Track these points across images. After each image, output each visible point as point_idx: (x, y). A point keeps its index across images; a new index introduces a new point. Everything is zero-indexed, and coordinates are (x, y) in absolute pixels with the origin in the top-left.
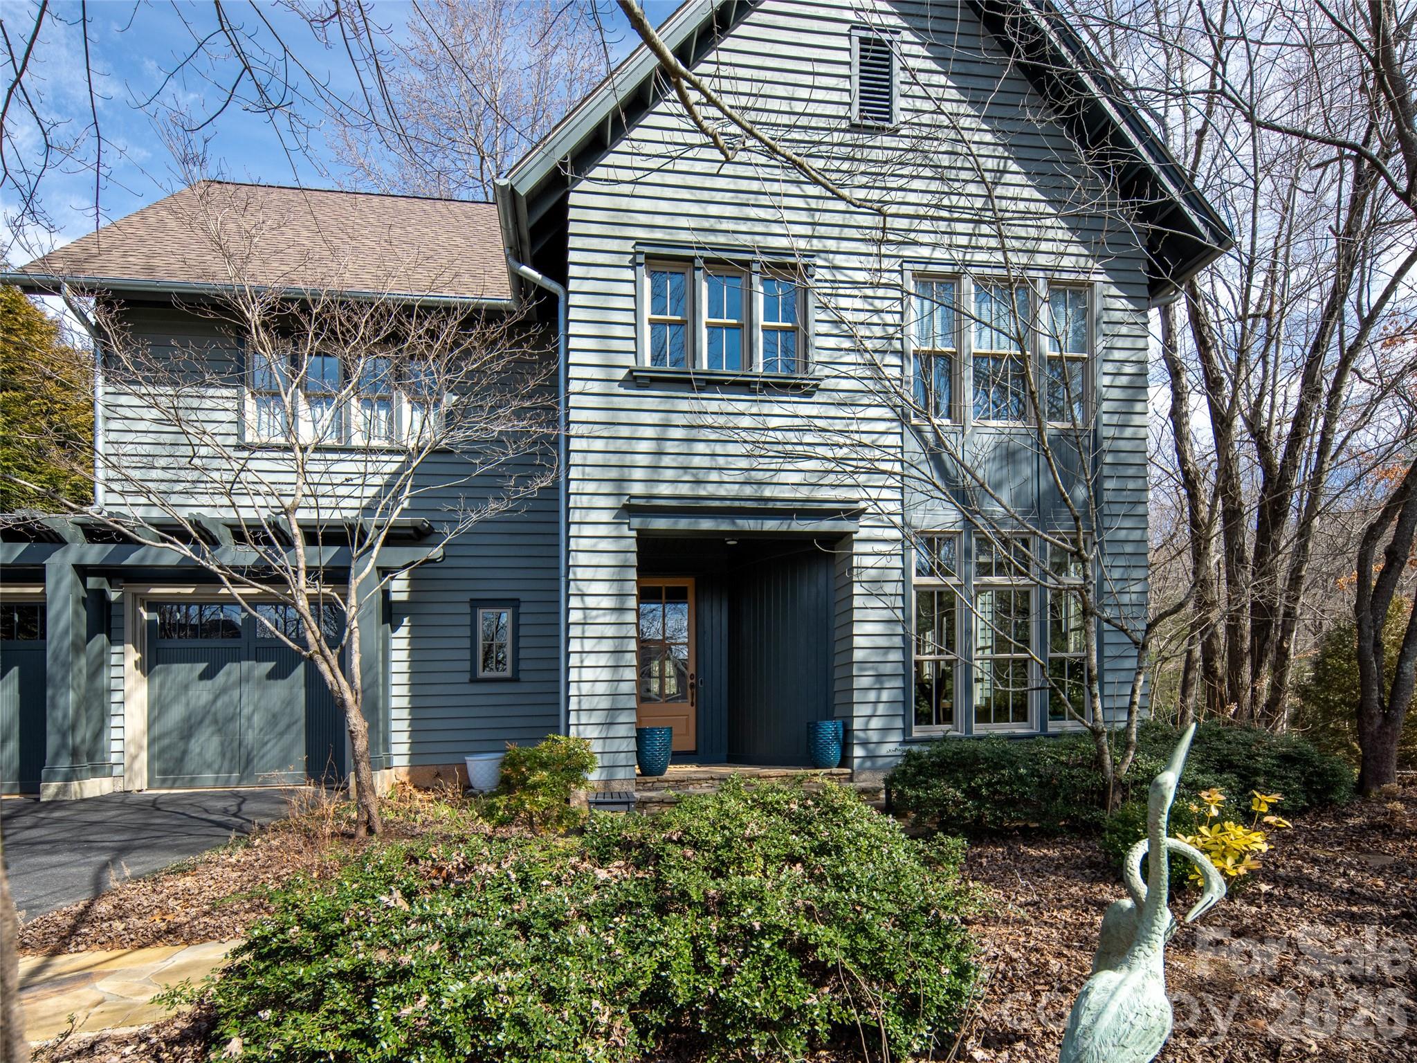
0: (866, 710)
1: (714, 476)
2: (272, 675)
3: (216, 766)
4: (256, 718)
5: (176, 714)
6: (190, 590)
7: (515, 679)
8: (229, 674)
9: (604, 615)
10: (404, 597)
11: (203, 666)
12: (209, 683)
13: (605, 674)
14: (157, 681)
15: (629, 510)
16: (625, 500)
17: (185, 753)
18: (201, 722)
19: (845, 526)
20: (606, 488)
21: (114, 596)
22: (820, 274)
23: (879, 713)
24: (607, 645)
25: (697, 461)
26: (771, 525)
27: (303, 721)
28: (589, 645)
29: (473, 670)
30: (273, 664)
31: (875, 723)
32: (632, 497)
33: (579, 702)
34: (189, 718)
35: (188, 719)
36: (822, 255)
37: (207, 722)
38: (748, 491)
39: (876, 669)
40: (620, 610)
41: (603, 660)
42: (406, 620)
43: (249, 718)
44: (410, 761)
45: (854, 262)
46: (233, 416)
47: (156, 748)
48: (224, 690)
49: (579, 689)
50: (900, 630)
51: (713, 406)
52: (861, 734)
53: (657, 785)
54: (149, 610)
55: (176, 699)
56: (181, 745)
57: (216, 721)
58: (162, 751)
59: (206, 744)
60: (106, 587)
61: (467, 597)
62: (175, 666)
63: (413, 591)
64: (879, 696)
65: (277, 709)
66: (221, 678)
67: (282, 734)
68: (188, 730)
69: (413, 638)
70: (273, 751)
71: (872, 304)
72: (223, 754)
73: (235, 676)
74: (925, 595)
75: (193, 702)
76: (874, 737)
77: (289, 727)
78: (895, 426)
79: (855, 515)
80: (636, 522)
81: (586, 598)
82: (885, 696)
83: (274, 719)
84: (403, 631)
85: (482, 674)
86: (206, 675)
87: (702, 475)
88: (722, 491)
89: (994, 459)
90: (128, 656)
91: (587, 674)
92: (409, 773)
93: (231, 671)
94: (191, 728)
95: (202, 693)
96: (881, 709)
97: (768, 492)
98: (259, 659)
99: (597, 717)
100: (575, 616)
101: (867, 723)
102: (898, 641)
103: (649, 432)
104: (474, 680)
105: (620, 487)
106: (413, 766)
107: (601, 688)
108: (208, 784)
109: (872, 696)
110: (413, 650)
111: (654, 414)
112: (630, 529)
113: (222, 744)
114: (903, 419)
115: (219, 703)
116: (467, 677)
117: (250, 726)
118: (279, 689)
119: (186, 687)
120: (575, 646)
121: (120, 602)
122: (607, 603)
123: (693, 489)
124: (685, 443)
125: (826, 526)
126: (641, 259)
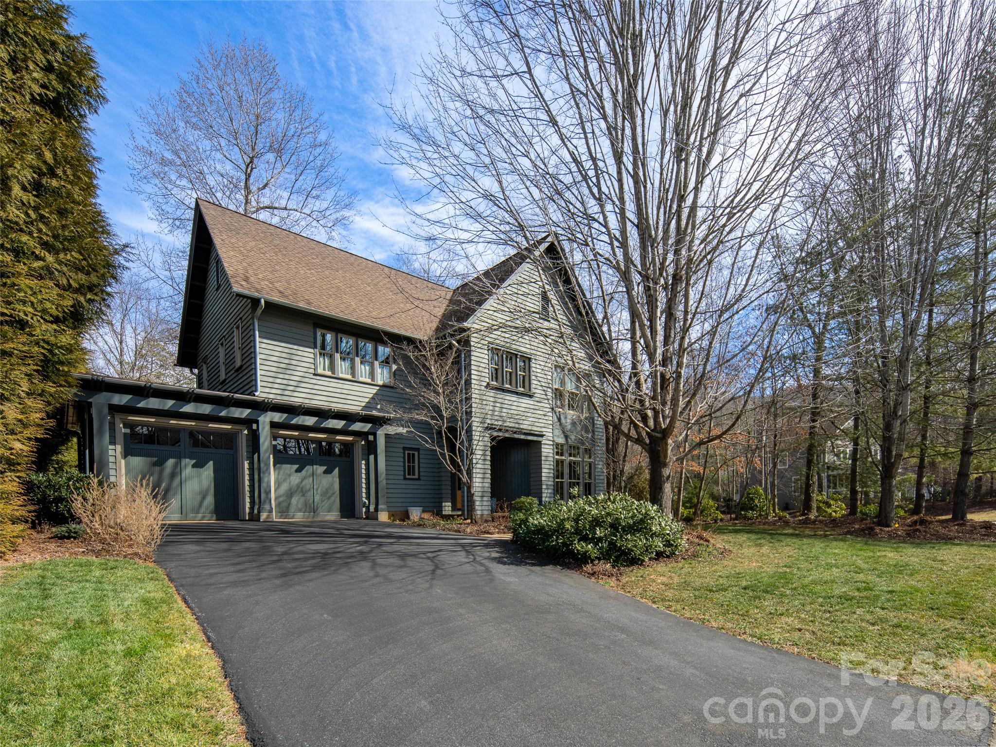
1: (508, 420)
2: (325, 472)
3: (303, 510)
4: (319, 490)
7: (419, 479)
8: (308, 471)
9: (482, 461)
11: (297, 466)
12: (299, 474)
13: (481, 480)
15: (489, 428)
16: (486, 425)
18: (296, 491)
19: (539, 439)
20: (482, 420)
22: (533, 361)
25: (503, 415)
26: (522, 437)
27: (338, 492)
28: (477, 471)
29: (405, 475)
30: (325, 467)
34: (291, 489)
36: (533, 355)
37: (298, 491)
40: (485, 460)
43: (317, 490)
45: (542, 359)
46: (312, 361)
47: (278, 502)
48: (304, 479)
50: (553, 472)
51: (508, 398)
56: (288, 501)
57: (301, 491)
58: (280, 503)
59: (298, 501)
61: (402, 446)
62: (284, 466)
65: (327, 488)
66: (304, 472)
67: (330, 498)
68: (290, 494)
70: (326, 505)
71: (545, 372)
72: (306, 505)
73: (310, 472)
74: (557, 461)
75: (292, 483)
78: (550, 410)
79: (542, 436)
80: (489, 432)
81: (476, 456)
82: (549, 491)
83: (326, 491)
85: (407, 477)
86: (298, 470)
87: (505, 419)
88: (510, 425)
89: (572, 423)
91: (477, 480)
93: (308, 469)
94: (292, 494)
95: (296, 479)
97: (522, 427)
98: (320, 465)
100: (475, 461)
102: (552, 475)
103: (491, 403)
104: (405, 479)
107: (481, 485)
108: (299, 517)
109: (546, 491)
111: (493, 398)
114: (553, 409)
115: (304, 483)
116: (402, 477)
117: (317, 493)
118: (329, 477)
119: (290, 475)
120: (474, 470)
122: (482, 458)
123: (503, 423)
124: (500, 408)
125: (535, 438)
126: (490, 348)
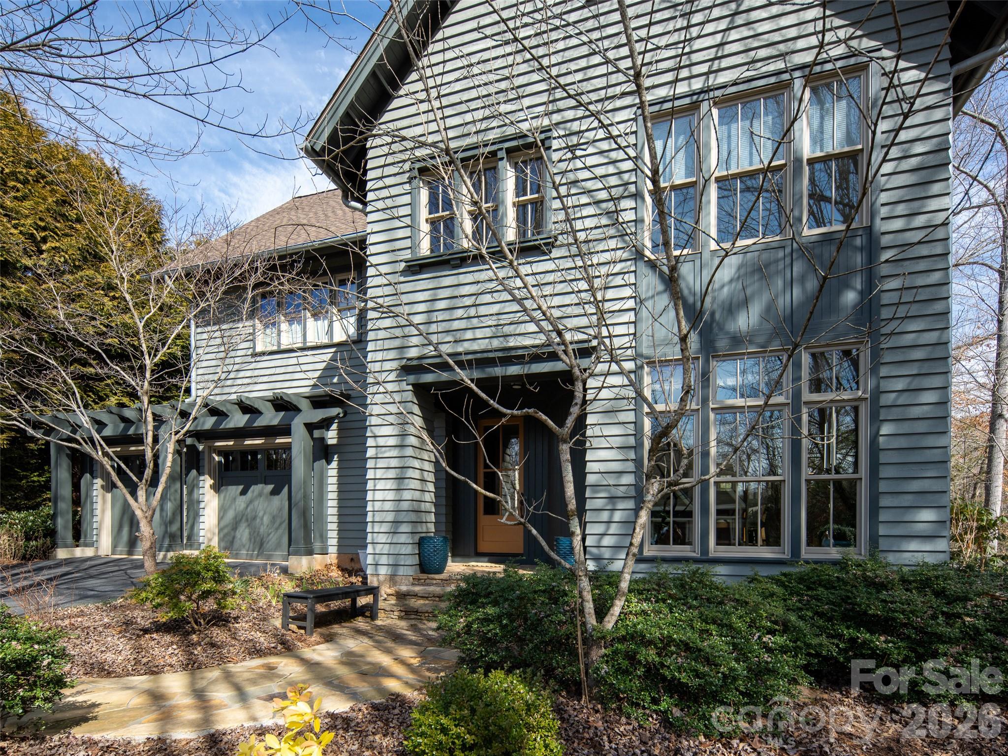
0: (599, 529)
1: (469, 335)
2: (273, 493)
3: (247, 547)
4: (265, 518)
5: (231, 514)
6: (231, 443)
8: (253, 492)
9: (390, 450)
10: (333, 442)
11: (242, 487)
12: (243, 497)
13: (391, 495)
14: (222, 496)
15: (407, 370)
16: (404, 362)
17: (234, 538)
18: (241, 520)
20: (392, 355)
21: (201, 448)
22: (557, 144)
23: (610, 532)
24: (392, 474)
25: (456, 325)
28: (379, 474)
30: (272, 486)
31: (607, 541)
32: (409, 359)
33: (374, 516)
35: (235, 517)
36: (562, 126)
37: (243, 520)
38: (496, 343)
39: (609, 491)
40: (402, 446)
41: (390, 485)
42: (336, 456)
43: (262, 519)
44: (338, 550)
46: (252, 337)
47: (222, 535)
48: (251, 502)
49: (373, 506)
50: (632, 455)
52: (594, 550)
53: (428, 581)
54: (218, 455)
55: (230, 507)
56: (232, 533)
57: (247, 520)
58: (225, 536)
59: (243, 534)
60: (197, 444)
62: (230, 487)
63: (340, 437)
64: (611, 516)
65: (275, 513)
66: (249, 493)
67: (277, 529)
68: (234, 525)
69: (340, 469)
70: (273, 539)
71: (607, 157)
72: (250, 539)
73: (256, 493)
75: (237, 509)
76: (607, 554)
77: (281, 524)
78: (630, 266)
80: (412, 378)
81: (378, 439)
82: (618, 516)
83: (274, 519)
84: (334, 464)
86: (243, 492)
87: (459, 335)
88: (475, 346)
89: (739, 278)
90: (207, 482)
91: (379, 495)
92: (337, 558)
93: (255, 489)
94: (236, 523)
95: (241, 502)
96: (614, 529)
98: (266, 483)
99: (385, 528)
100: (370, 453)
101: (600, 540)
102: (630, 466)
103: (422, 307)
105: (401, 353)
106: (340, 553)
107: (388, 506)
109: (605, 516)
110: (340, 476)
111: (425, 293)
112: (408, 385)
113: (250, 534)
114: (638, 259)
115: (249, 509)
117: (262, 524)
118: (276, 500)
119: (235, 499)
120: (370, 474)
121: (203, 451)
122: (392, 441)
123: (453, 348)
124: (448, 312)
126: (416, 173)
